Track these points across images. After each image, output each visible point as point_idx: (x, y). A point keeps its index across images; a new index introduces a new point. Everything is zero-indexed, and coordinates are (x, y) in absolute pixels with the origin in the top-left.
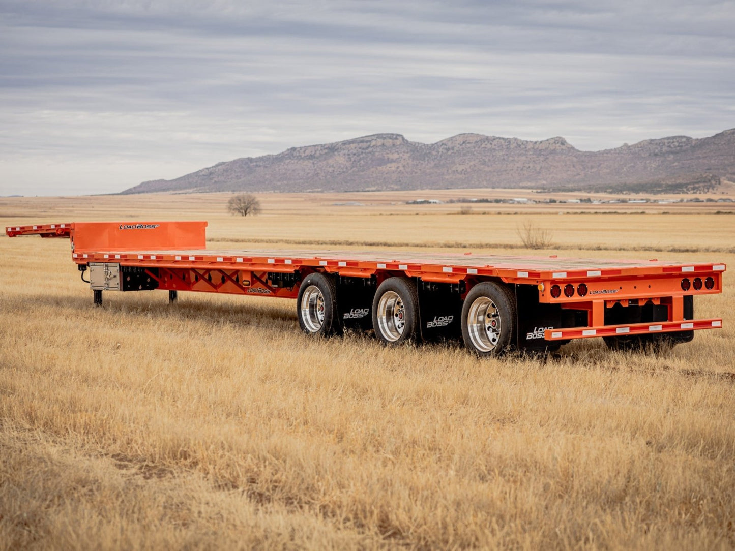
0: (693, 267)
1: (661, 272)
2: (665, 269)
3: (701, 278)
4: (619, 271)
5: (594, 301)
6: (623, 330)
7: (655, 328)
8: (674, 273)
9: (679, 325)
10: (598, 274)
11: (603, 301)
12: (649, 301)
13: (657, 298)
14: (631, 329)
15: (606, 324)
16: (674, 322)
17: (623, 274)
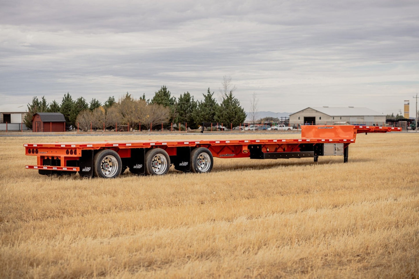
0: (65, 145)
1: (54, 146)
2: (56, 145)
3: (69, 150)
6: (45, 168)
7: (55, 168)
9: (62, 168)
11: (40, 156)
12: (48, 157)
13: (50, 157)
14: (48, 168)
16: (61, 167)
17: (43, 146)
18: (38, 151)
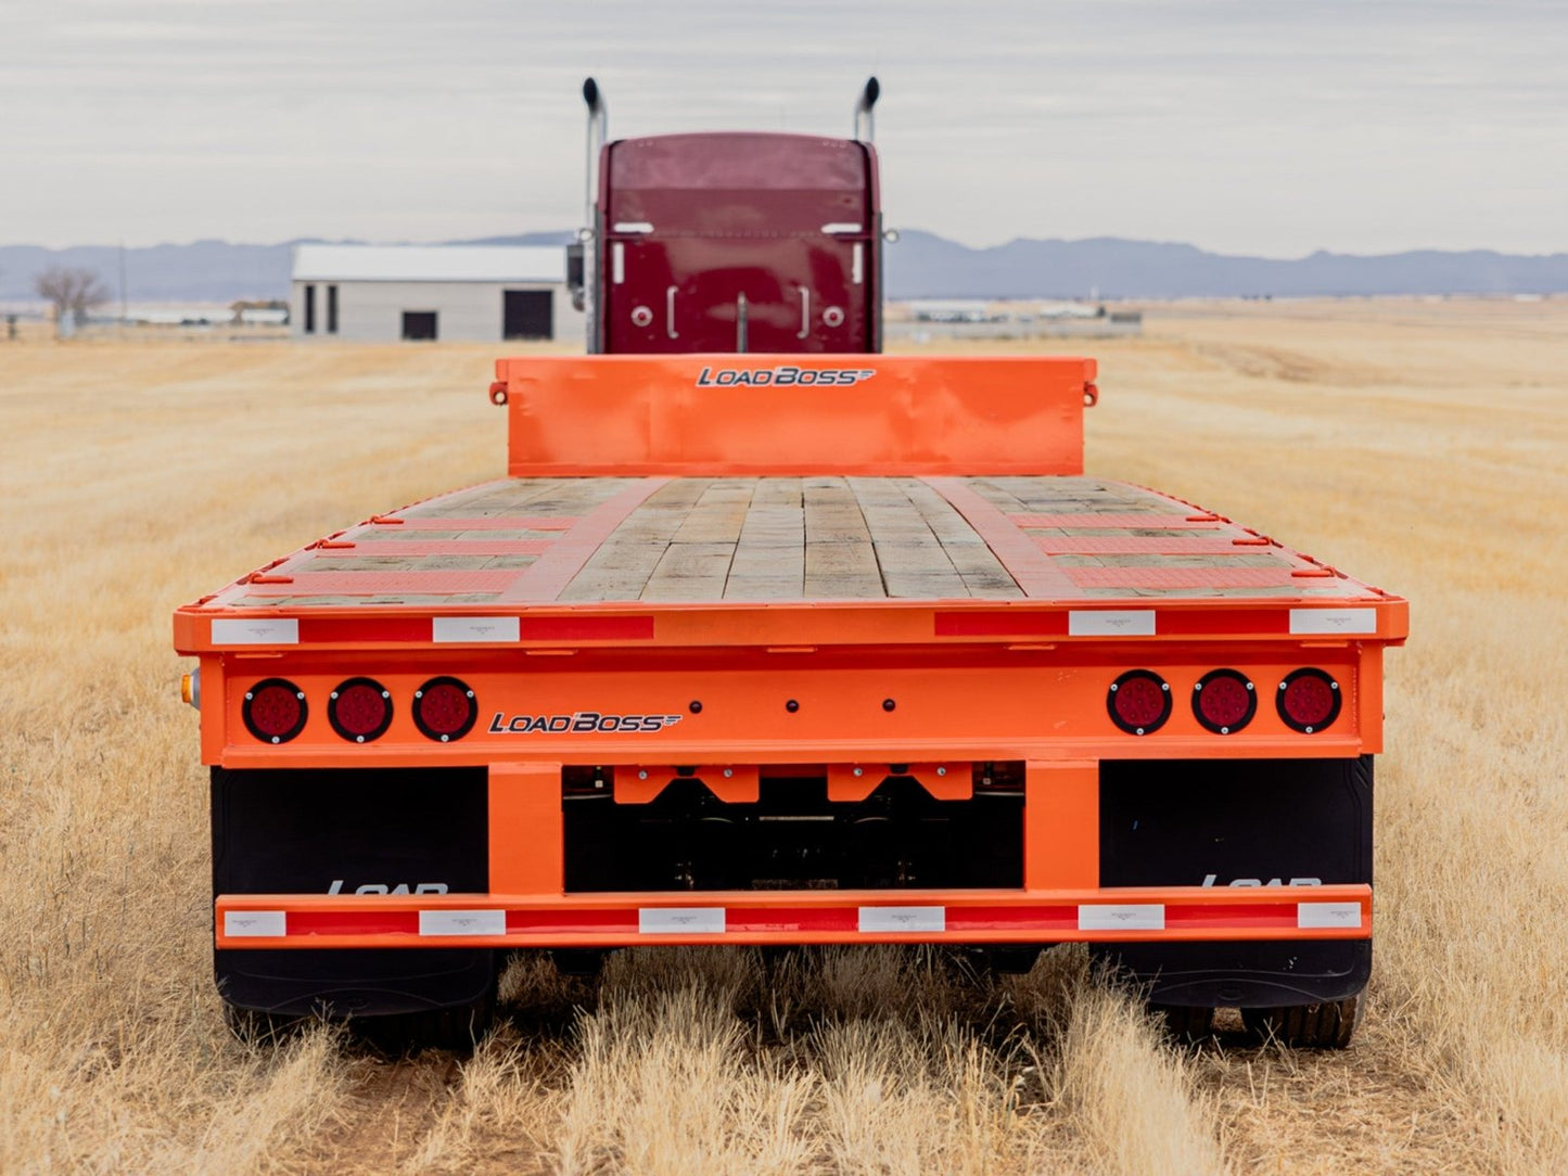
1: (926, 635)
2: (948, 619)
3: (1247, 669)
4: (641, 622)
5: (494, 769)
8: (1018, 640)
9: (1068, 912)
10: (506, 633)
11: (556, 768)
14: (740, 916)
15: (572, 884)
16: (1033, 894)
17: (661, 638)
18: (473, 702)
